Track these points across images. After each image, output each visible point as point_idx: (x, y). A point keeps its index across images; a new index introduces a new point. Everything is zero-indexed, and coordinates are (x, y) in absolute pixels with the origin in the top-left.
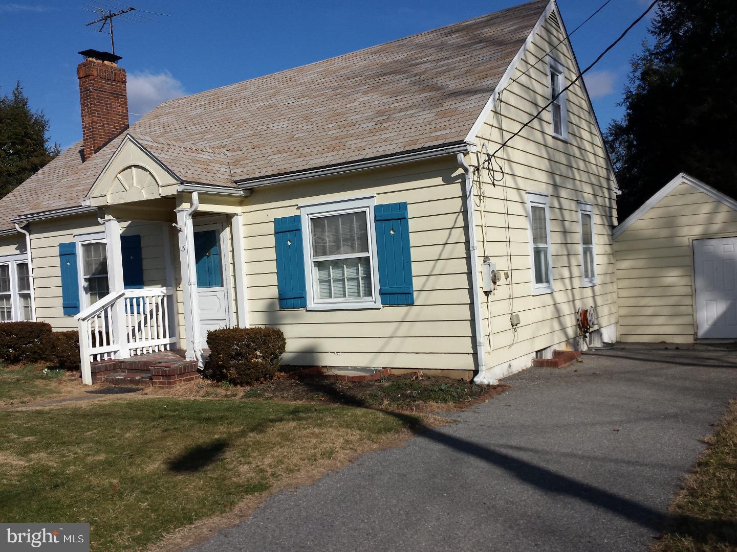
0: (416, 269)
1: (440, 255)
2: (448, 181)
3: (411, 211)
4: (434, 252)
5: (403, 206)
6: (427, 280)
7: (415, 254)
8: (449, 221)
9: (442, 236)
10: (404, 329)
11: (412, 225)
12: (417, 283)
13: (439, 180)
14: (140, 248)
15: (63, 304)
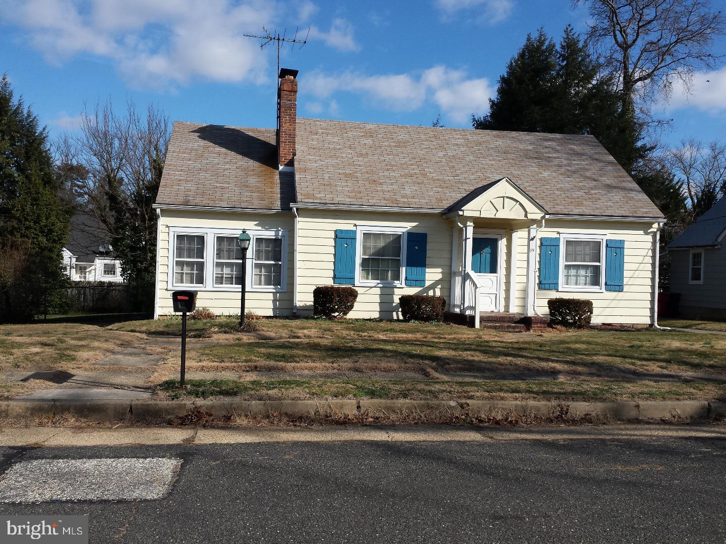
0: (626, 274)
1: (638, 268)
2: (647, 233)
3: (626, 245)
4: (635, 266)
5: (622, 242)
6: (629, 280)
7: (626, 266)
8: (644, 252)
9: (640, 259)
10: (614, 304)
11: (626, 252)
12: (625, 281)
13: (642, 232)
14: (426, 242)
15: (335, 275)
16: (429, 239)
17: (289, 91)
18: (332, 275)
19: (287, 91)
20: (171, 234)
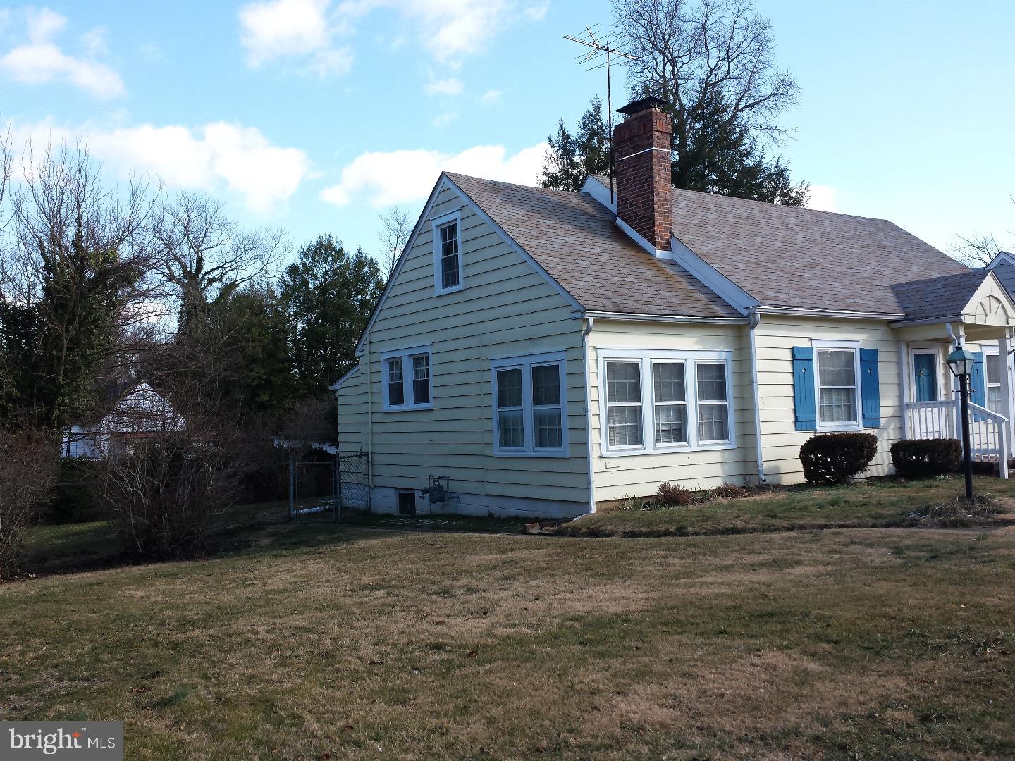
14: (876, 362)
15: (796, 417)
16: (879, 354)
17: (662, 132)
18: (792, 418)
19: (659, 131)
20: (600, 361)
